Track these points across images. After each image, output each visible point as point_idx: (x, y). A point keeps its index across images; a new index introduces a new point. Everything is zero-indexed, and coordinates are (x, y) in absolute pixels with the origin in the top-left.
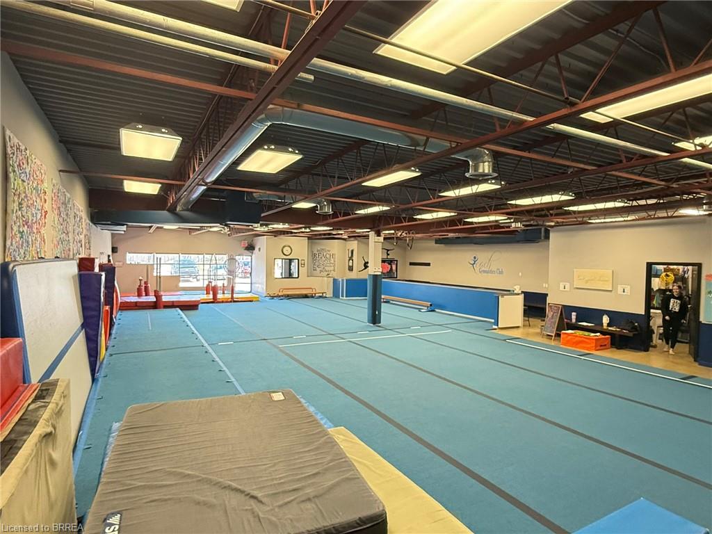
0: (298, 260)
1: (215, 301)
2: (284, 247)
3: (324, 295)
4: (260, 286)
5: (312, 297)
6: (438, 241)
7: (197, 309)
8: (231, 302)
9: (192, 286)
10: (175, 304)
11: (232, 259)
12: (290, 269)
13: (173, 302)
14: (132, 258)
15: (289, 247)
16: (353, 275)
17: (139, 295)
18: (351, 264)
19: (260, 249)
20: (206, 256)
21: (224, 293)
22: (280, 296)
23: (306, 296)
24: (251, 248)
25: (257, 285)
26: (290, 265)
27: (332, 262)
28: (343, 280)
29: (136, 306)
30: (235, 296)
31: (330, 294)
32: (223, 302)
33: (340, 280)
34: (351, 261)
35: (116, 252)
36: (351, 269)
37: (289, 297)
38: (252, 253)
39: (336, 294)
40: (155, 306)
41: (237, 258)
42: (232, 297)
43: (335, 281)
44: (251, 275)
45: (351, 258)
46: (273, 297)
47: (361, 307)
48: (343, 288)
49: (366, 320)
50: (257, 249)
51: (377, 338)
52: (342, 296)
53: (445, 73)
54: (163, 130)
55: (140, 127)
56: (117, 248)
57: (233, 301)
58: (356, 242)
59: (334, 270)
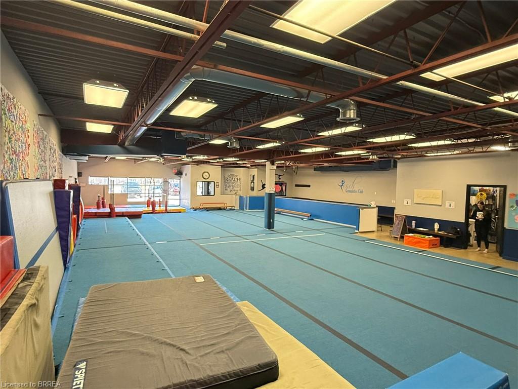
0: (214, 182)
1: (153, 212)
2: (204, 173)
3: (233, 208)
4: (186, 201)
5: (225, 209)
6: (316, 169)
7: (141, 218)
8: (165, 213)
9: (137, 201)
10: (124, 214)
11: (166, 182)
12: (208, 189)
13: (123, 212)
14: (93, 181)
15: (207, 172)
16: (255, 194)
17: (98, 207)
18: (252, 186)
19: (186, 174)
20: (146, 179)
21: (160, 206)
22: (201, 209)
23: (220, 209)
24: (179, 173)
25: (184, 201)
26: (208, 186)
27: (239, 184)
28: (247, 197)
29: (96, 215)
30: (168, 208)
31: (237, 207)
32: (159, 213)
33: (245, 197)
34: (252, 183)
35: (81, 176)
36: (252, 189)
37: (208, 209)
38: (181, 177)
39: (242, 208)
40: (110, 215)
41: (170, 181)
42: (166, 209)
43: (241, 198)
44: (180, 193)
45: (253, 181)
46: (196, 210)
47: (260, 217)
48: (247, 202)
49: (264, 226)
50: (184, 174)
51: (272, 239)
52: (246, 209)
53: (323, 43)
54: (115, 85)
55: (98, 82)
56: (81, 173)
57: (167, 212)
58: (256, 169)
59: (240, 190)
